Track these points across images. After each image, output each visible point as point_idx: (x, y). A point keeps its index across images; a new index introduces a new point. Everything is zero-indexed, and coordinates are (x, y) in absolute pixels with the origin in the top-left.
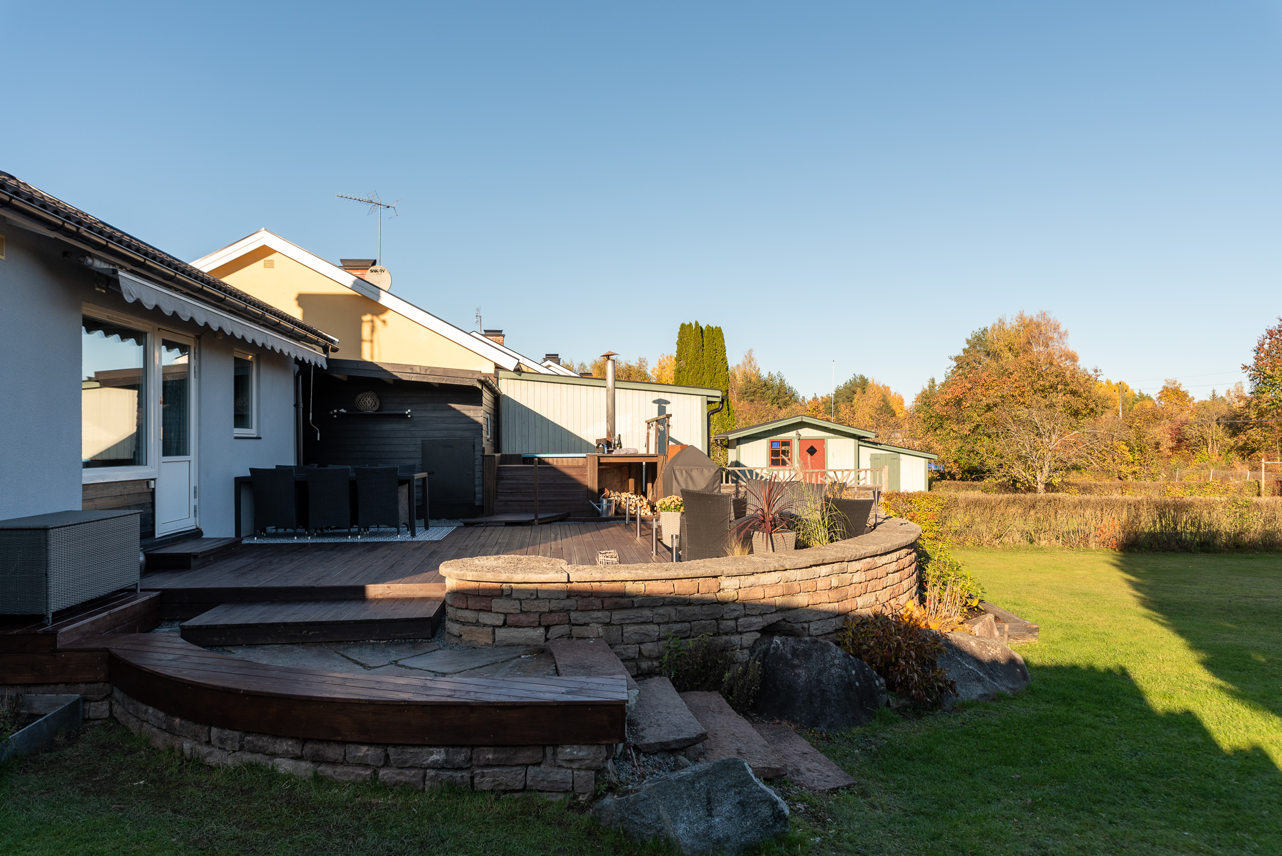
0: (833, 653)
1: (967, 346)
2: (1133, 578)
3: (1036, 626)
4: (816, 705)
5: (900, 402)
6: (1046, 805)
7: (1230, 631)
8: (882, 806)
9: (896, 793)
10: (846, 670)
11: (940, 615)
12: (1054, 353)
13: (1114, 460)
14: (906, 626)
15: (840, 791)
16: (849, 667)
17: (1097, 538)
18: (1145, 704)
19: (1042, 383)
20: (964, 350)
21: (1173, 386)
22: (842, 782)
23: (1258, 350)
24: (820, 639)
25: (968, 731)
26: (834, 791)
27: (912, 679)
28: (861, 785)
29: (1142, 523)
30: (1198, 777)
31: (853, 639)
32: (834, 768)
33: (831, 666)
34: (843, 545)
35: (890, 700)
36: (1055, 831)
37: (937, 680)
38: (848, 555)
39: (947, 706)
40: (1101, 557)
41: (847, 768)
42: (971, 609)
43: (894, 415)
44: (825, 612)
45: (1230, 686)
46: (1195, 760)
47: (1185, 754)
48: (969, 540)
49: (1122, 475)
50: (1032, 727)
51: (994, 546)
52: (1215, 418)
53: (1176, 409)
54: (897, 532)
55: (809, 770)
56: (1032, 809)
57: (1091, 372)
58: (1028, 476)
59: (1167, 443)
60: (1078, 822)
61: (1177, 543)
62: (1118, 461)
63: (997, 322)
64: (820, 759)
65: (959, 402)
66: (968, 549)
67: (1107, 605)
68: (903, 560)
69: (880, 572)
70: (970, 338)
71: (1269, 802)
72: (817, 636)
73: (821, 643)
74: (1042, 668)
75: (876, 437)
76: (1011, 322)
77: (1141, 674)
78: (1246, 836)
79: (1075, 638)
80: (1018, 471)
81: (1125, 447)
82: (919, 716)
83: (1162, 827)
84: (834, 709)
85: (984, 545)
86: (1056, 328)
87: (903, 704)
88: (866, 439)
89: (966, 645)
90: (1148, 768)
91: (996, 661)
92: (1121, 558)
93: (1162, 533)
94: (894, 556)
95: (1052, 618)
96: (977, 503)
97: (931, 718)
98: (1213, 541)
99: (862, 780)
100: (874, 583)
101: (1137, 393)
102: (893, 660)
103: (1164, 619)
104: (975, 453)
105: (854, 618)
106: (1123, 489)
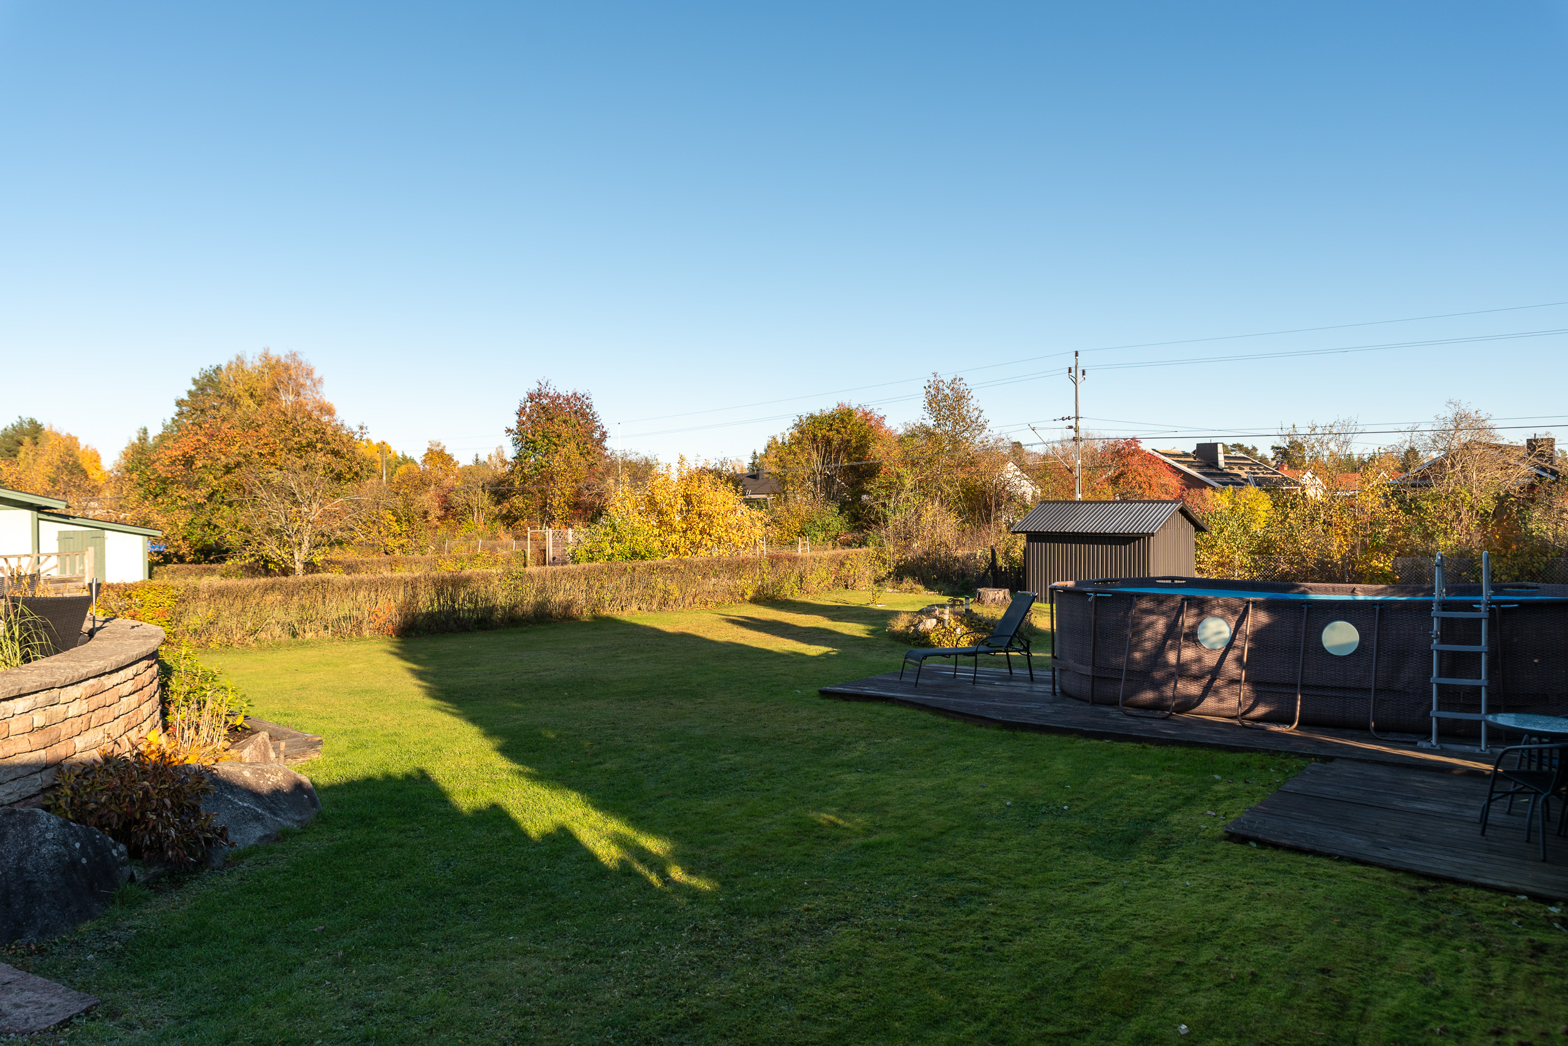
0: (44, 824)
1: (193, 388)
2: (415, 666)
3: (319, 738)
4: (17, 907)
5: (94, 458)
6: (361, 953)
7: (518, 711)
8: (143, 1021)
9: (160, 998)
10: (65, 844)
11: (197, 744)
12: (307, 404)
13: (380, 532)
14: (155, 766)
15: (76, 1021)
16: (71, 840)
17: (371, 624)
18: (451, 806)
19: (296, 439)
20: (190, 392)
21: (438, 449)
22: (77, 1007)
23: (521, 412)
24: (16, 808)
25: (249, 888)
26: (65, 1024)
27: (168, 837)
28: (105, 1002)
29: (420, 603)
30: (513, 874)
31: (72, 798)
32: (60, 991)
33: (40, 844)
34: (48, 664)
35: (135, 872)
36: (376, 981)
37: (203, 831)
38: (61, 677)
39: (217, 862)
40: (377, 646)
41: (78, 985)
42: (233, 730)
43: (87, 477)
44: (24, 766)
45: (528, 769)
46: (508, 856)
47: (498, 852)
48: (214, 640)
49: (388, 549)
50: (330, 863)
51: (247, 645)
52: (481, 484)
53: (441, 474)
54: (130, 638)
55: (17, 1006)
56: (344, 963)
57: (356, 429)
58: (283, 555)
59: (435, 512)
60: (400, 961)
61: (456, 623)
62: (384, 533)
63: (234, 359)
64: (34, 984)
65: (189, 462)
66: (214, 652)
67: (392, 700)
68: (142, 677)
69: (108, 697)
70: (197, 377)
71: (579, 881)
72: (10, 805)
73: (22, 813)
74: (332, 788)
75: (68, 507)
76: (253, 360)
77: (441, 772)
78: (565, 922)
79: (363, 746)
80: (271, 549)
81: (392, 517)
82: (178, 884)
83: (487, 939)
84: (47, 905)
85: (234, 645)
86: (309, 373)
87: (154, 873)
88: (51, 511)
89: (238, 777)
90: (463, 877)
91: (278, 791)
92: (399, 645)
93: (440, 612)
94: (130, 672)
95: (332, 726)
96: (221, 592)
97: (195, 883)
98: (490, 617)
99: (105, 995)
100: (101, 714)
101: (400, 455)
102: (138, 816)
103: (454, 708)
104: (212, 527)
105: (72, 767)
106: (393, 565)
